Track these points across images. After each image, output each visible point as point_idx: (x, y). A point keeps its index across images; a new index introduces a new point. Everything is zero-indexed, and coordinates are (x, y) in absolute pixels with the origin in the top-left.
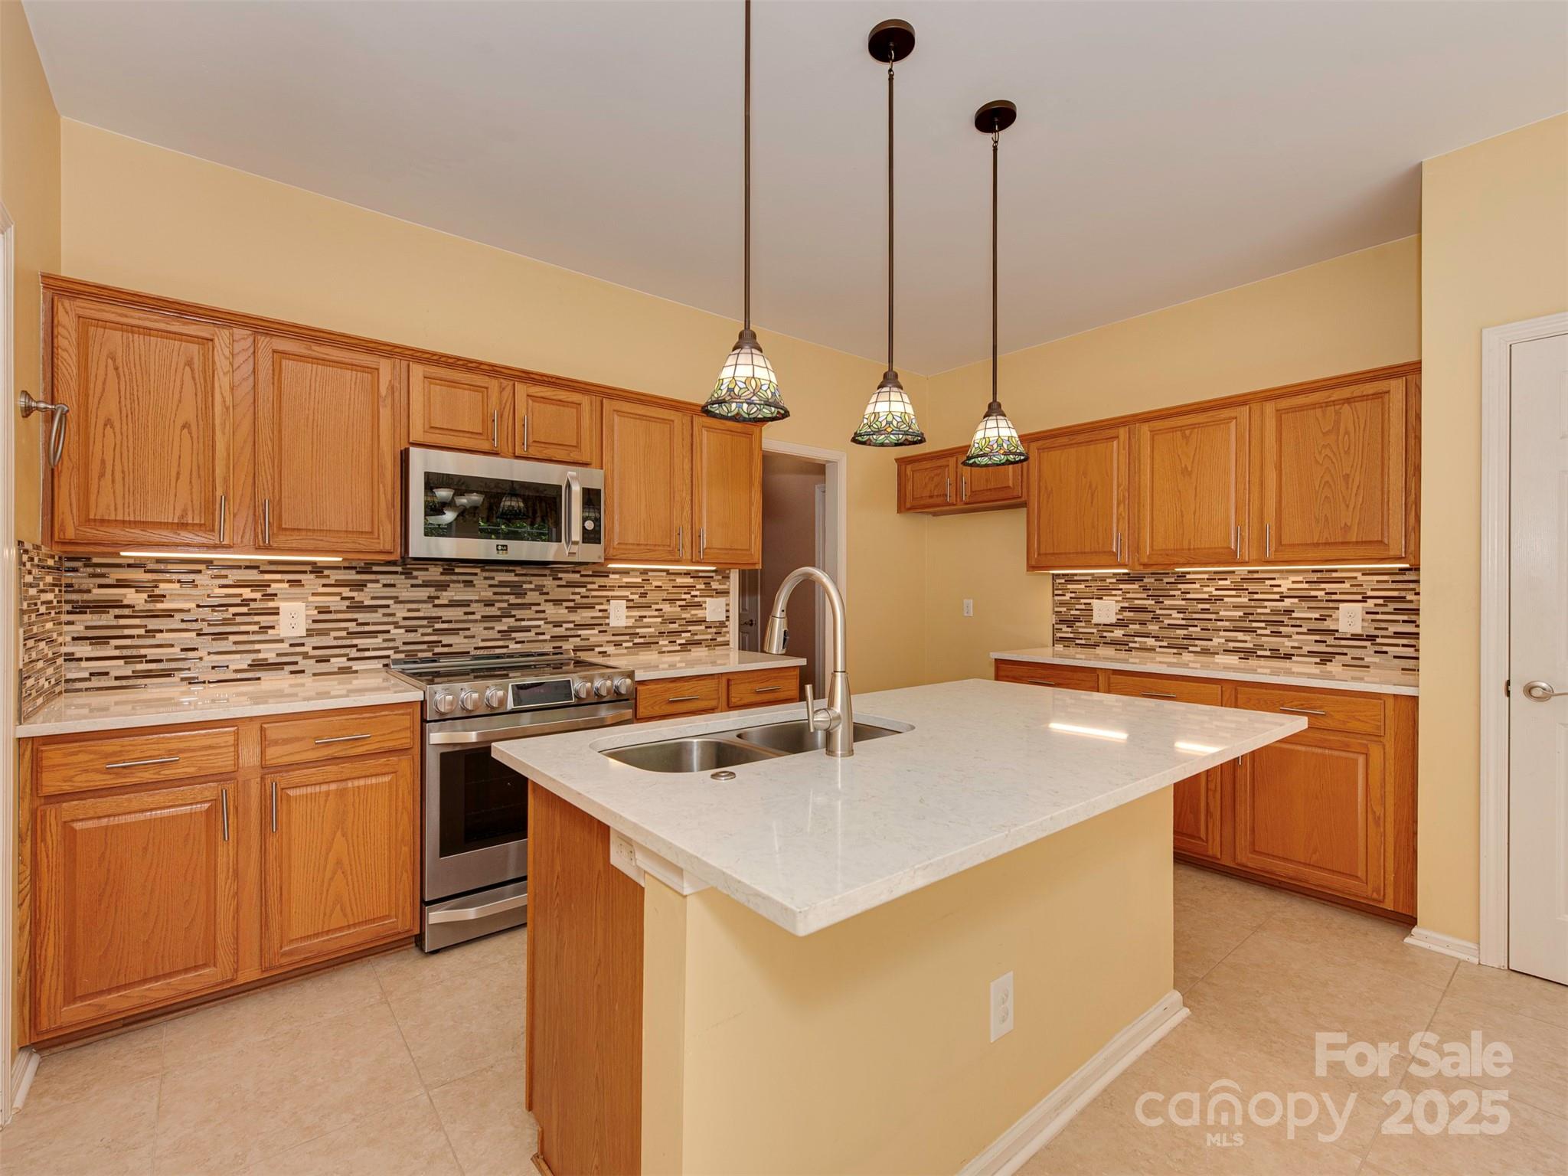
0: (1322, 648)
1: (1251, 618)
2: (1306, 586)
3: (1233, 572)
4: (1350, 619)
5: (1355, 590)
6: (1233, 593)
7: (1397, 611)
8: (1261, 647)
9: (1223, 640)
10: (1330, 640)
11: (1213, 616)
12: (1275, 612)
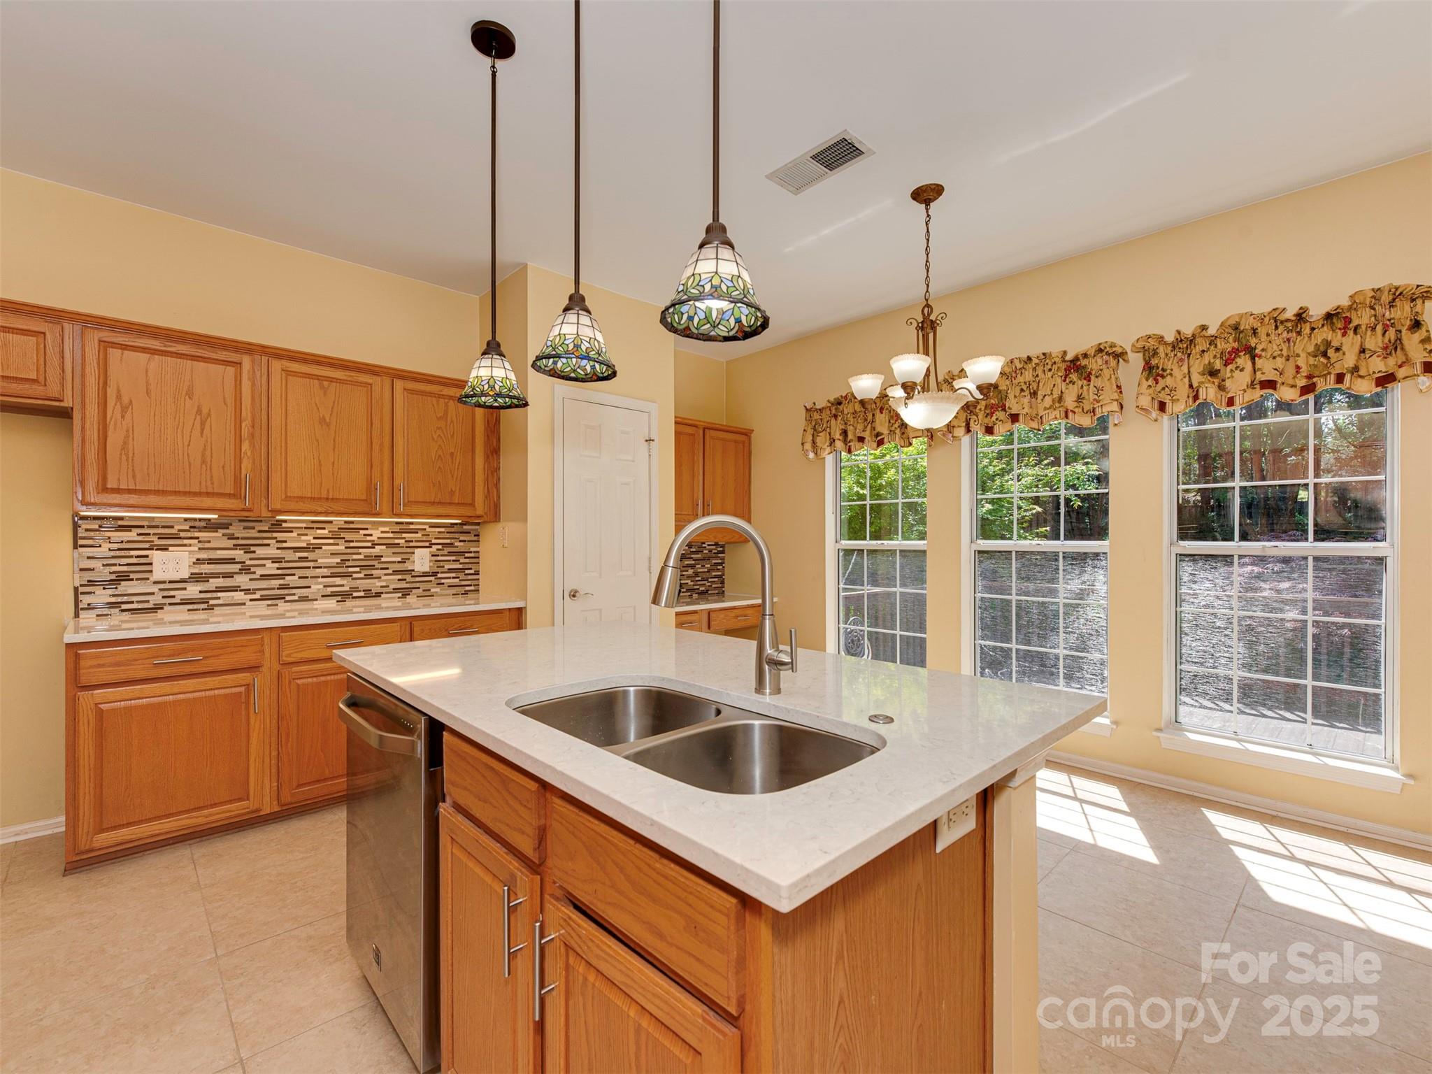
0: (404, 585)
1: (348, 563)
2: (391, 535)
3: (331, 522)
4: (422, 561)
5: (424, 538)
6: (331, 541)
7: (450, 554)
8: (356, 589)
9: (321, 586)
10: (408, 578)
11: (311, 564)
12: (367, 558)
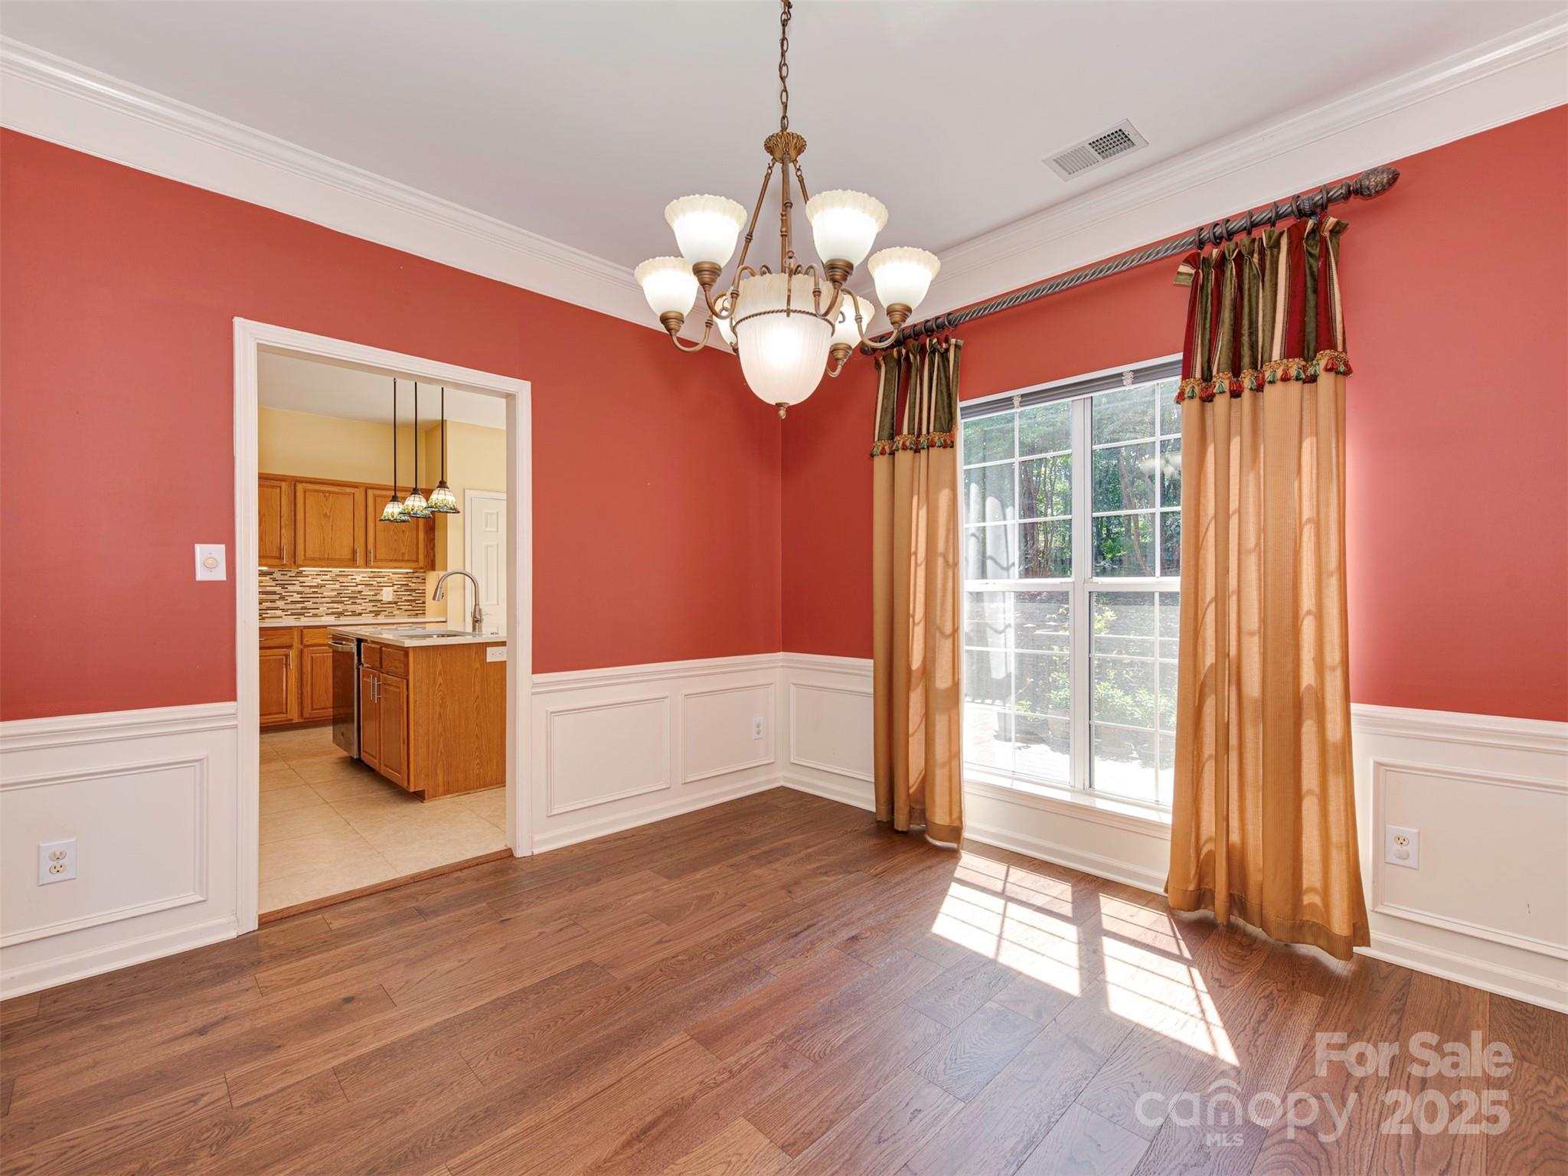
0: (376, 609)
1: (341, 595)
2: (368, 579)
3: (331, 571)
4: (387, 594)
5: (389, 581)
6: (332, 582)
7: (406, 590)
8: (347, 611)
9: (326, 609)
10: (379, 605)
11: (320, 596)
12: (353, 592)
